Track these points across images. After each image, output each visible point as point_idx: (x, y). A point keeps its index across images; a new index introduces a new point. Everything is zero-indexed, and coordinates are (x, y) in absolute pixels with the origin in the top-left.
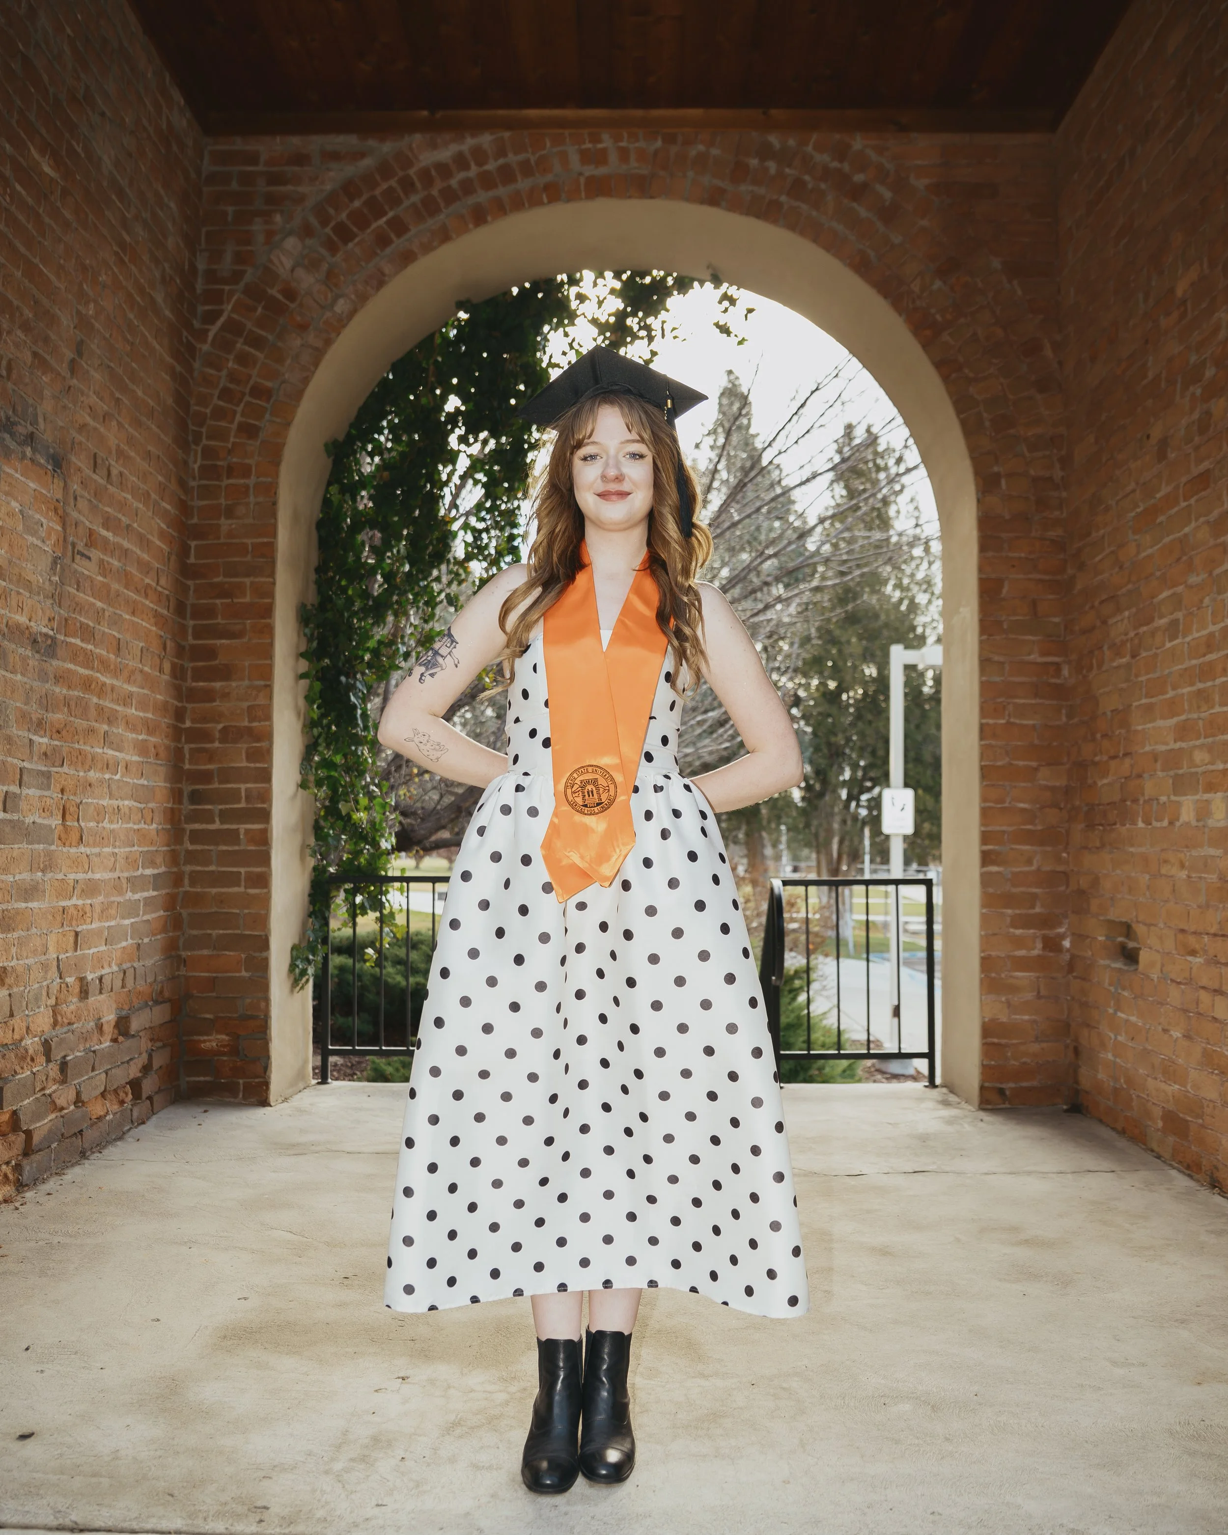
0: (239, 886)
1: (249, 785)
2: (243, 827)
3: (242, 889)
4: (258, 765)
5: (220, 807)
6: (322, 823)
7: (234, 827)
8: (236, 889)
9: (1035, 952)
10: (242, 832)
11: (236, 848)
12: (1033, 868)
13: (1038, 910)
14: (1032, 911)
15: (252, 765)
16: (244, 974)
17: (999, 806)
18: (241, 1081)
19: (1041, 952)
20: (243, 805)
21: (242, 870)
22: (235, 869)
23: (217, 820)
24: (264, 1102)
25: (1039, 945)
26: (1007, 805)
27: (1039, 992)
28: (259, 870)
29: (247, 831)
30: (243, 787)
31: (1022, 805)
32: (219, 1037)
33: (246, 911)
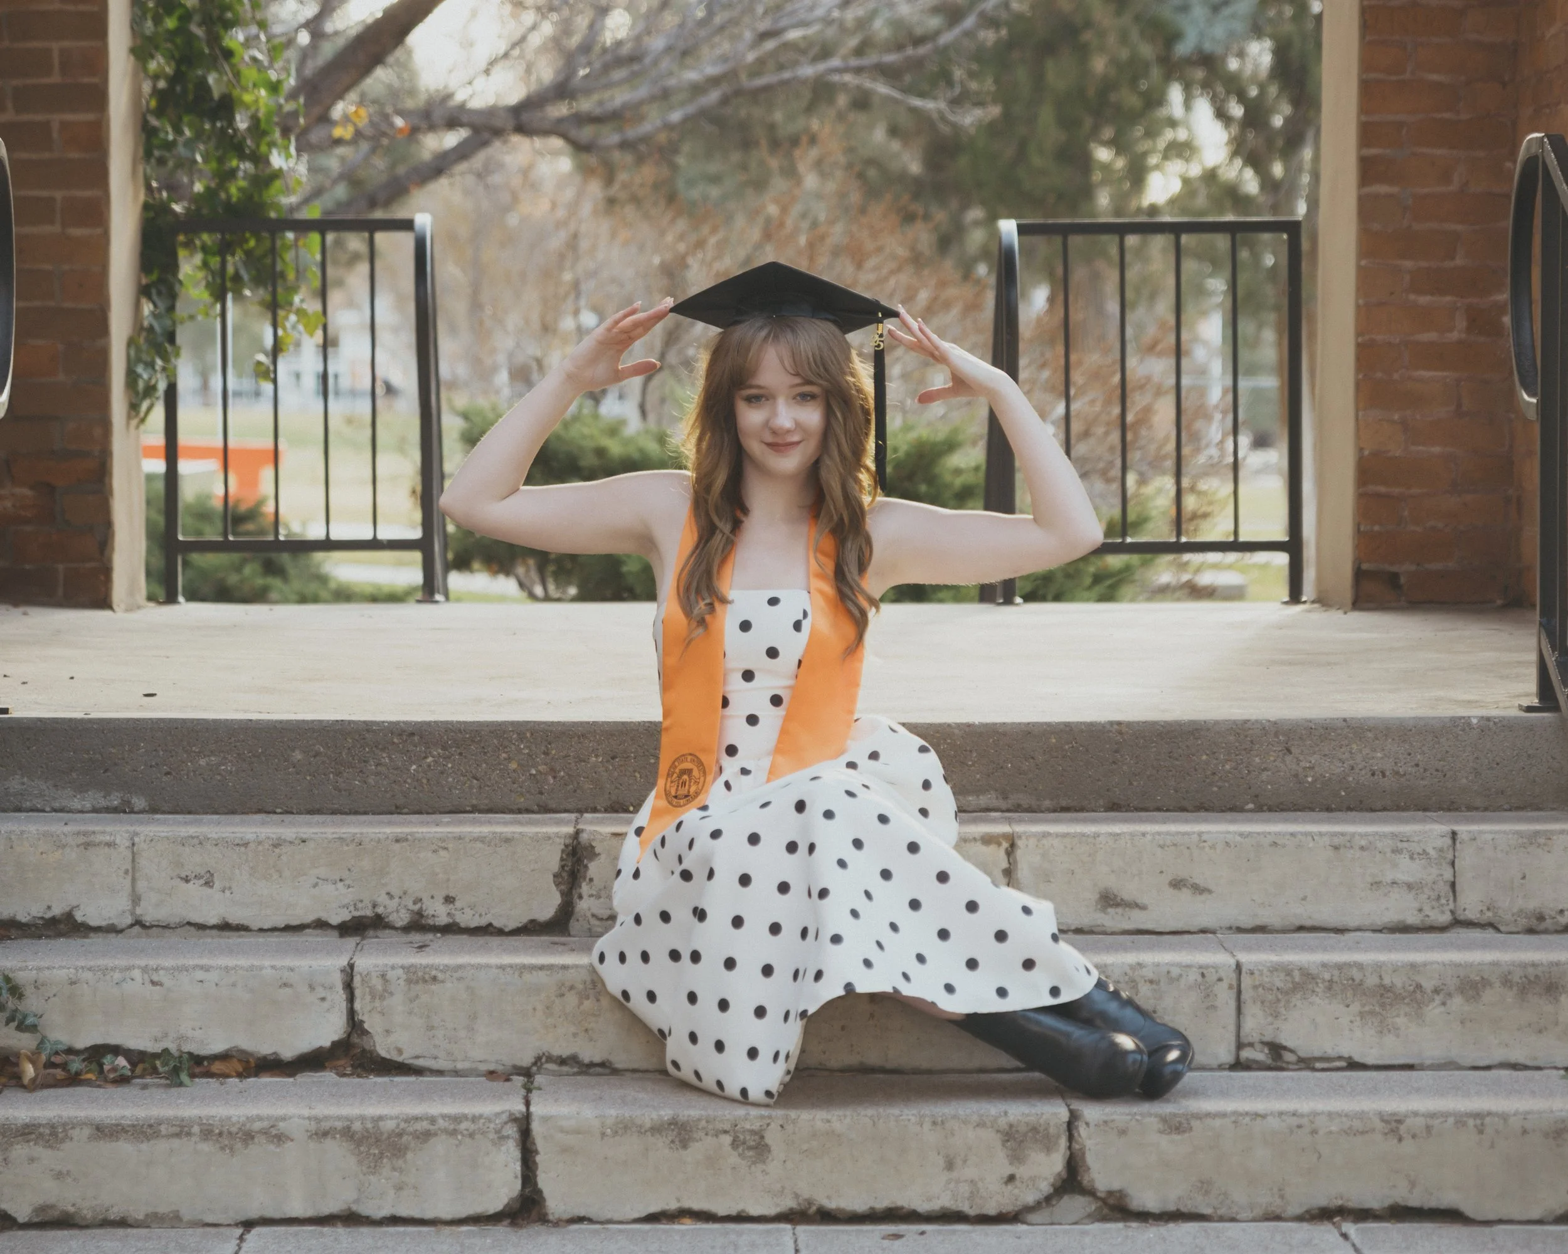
0: (52, 222)
1: (66, 44)
2: (56, 119)
3: (56, 228)
4: (82, 8)
5: (16, 82)
6: (154, 122)
7: (40, 117)
8: (47, 229)
9: (1455, 336)
10: (55, 127)
11: (46, 155)
12: (1454, 187)
13: (1459, 261)
14: (1448, 264)
15: (70, 8)
16: (61, 377)
17: (1394, 78)
18: (61, 567)
19: (1463, 336)
20: (56, 78)
21: (59, 195)
22: (44, 193)
23: (9, 105)
24: (103, 602)
25: (1461, 323)
26: (1407, 76)
27: (1459, 406)
28: (88, 193)
29: (64, 125)
30: (55, 46)
31: (1435, 77)
32: (18, 491)
33: (66, 267)
